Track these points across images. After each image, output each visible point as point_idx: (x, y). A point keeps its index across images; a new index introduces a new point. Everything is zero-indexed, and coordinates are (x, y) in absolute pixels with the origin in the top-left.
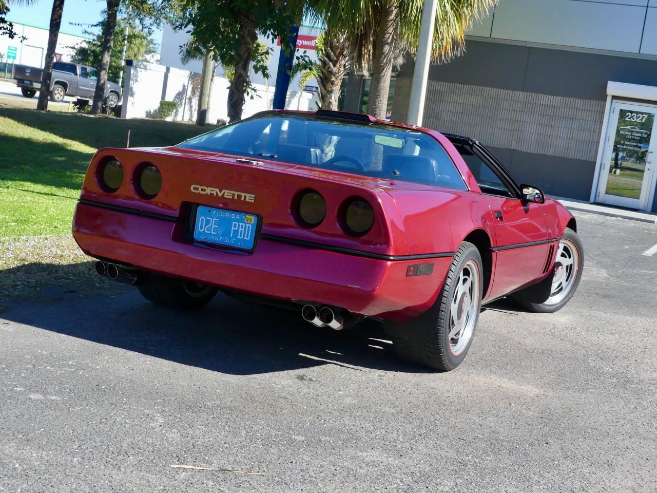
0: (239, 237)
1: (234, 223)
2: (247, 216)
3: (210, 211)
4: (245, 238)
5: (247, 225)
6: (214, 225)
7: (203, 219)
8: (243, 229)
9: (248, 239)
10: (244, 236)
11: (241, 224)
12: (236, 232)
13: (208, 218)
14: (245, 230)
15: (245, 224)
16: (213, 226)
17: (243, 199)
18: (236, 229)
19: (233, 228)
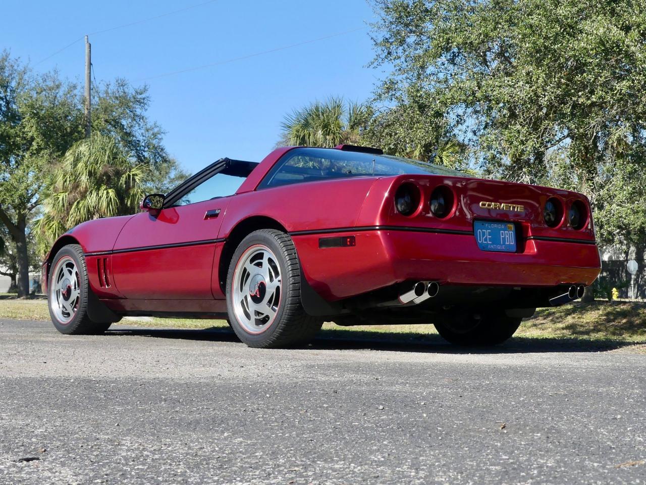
0: (507, 243)
1: (501, 232)
2: (508, 225)
3: (483, 224)
4: (511, 243)
5: (510, 232)
6: (489, 235)
7: (480, 232)
8: (508, 236)
9: (513, 243)
10: (510, 242)
11: (506, 232)
12: (504, 239)
13: (483, 230)
14: (509, 236)
15: (509, 231)
16: (488, 237)
17: (516, 210)
18: (503, 236)
19: (501, 236)
